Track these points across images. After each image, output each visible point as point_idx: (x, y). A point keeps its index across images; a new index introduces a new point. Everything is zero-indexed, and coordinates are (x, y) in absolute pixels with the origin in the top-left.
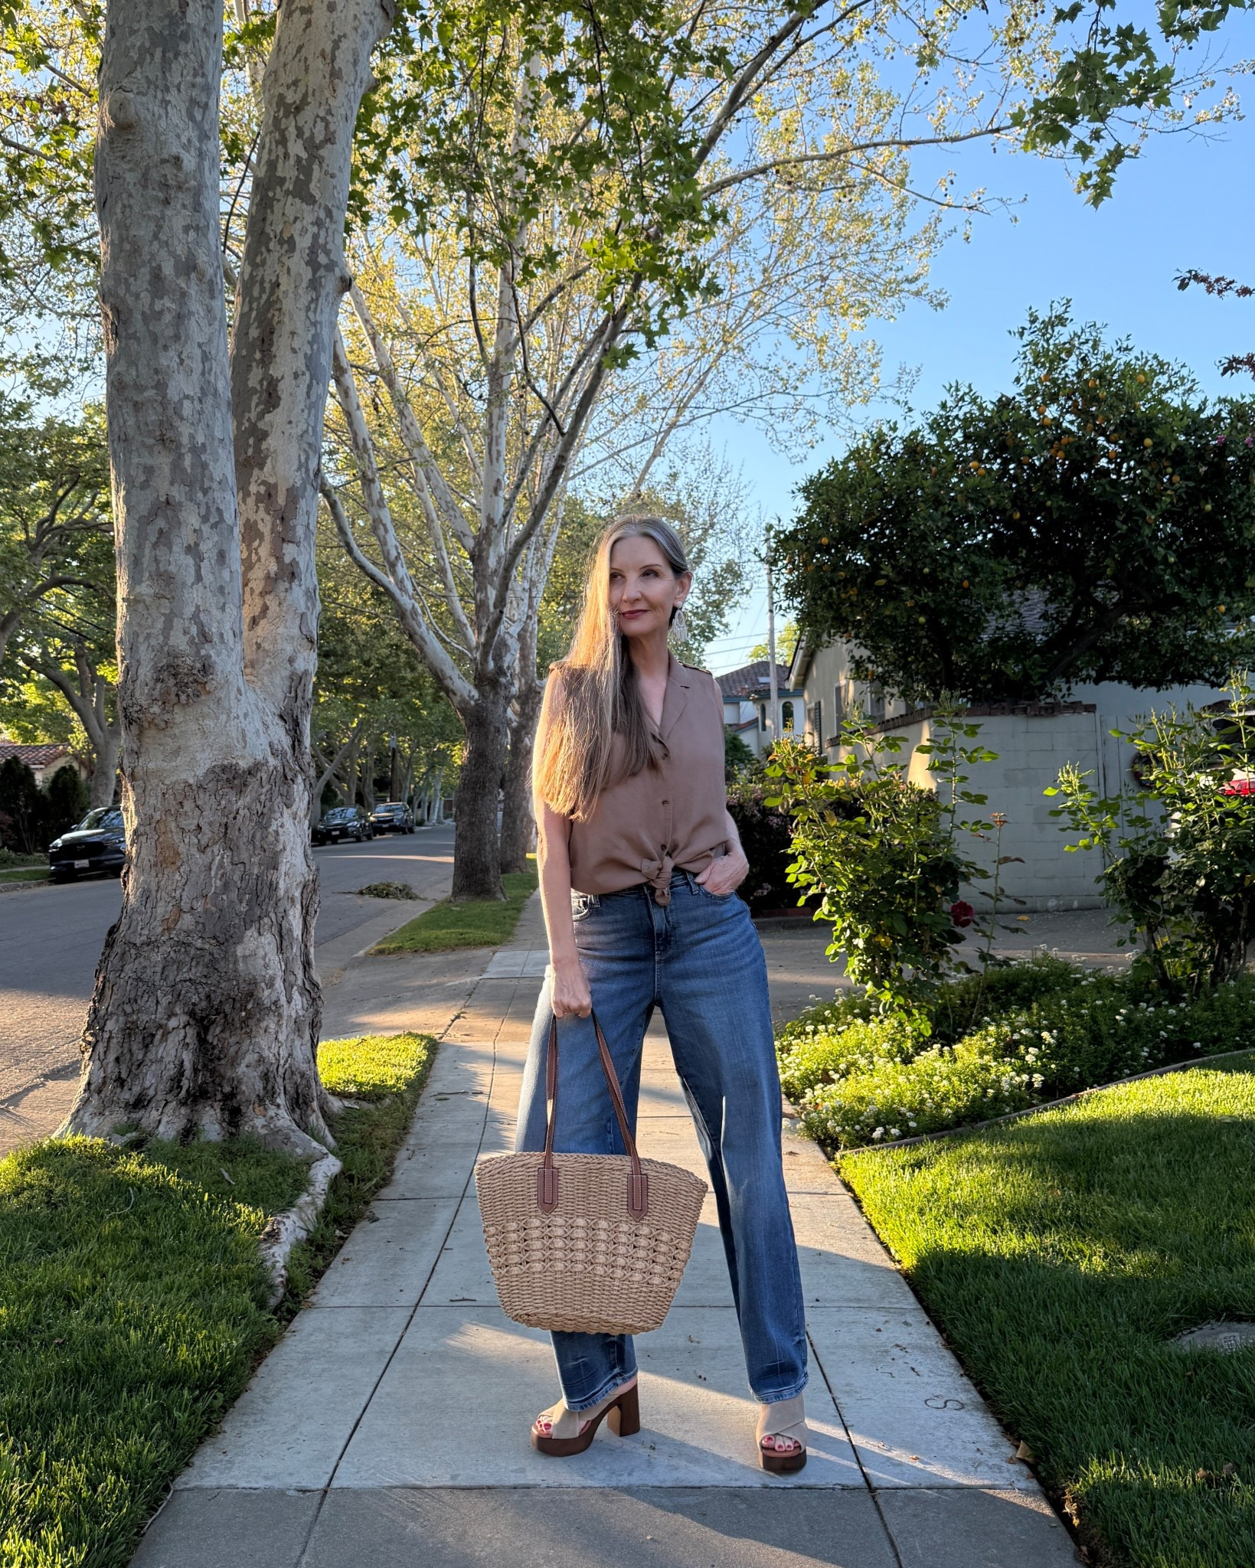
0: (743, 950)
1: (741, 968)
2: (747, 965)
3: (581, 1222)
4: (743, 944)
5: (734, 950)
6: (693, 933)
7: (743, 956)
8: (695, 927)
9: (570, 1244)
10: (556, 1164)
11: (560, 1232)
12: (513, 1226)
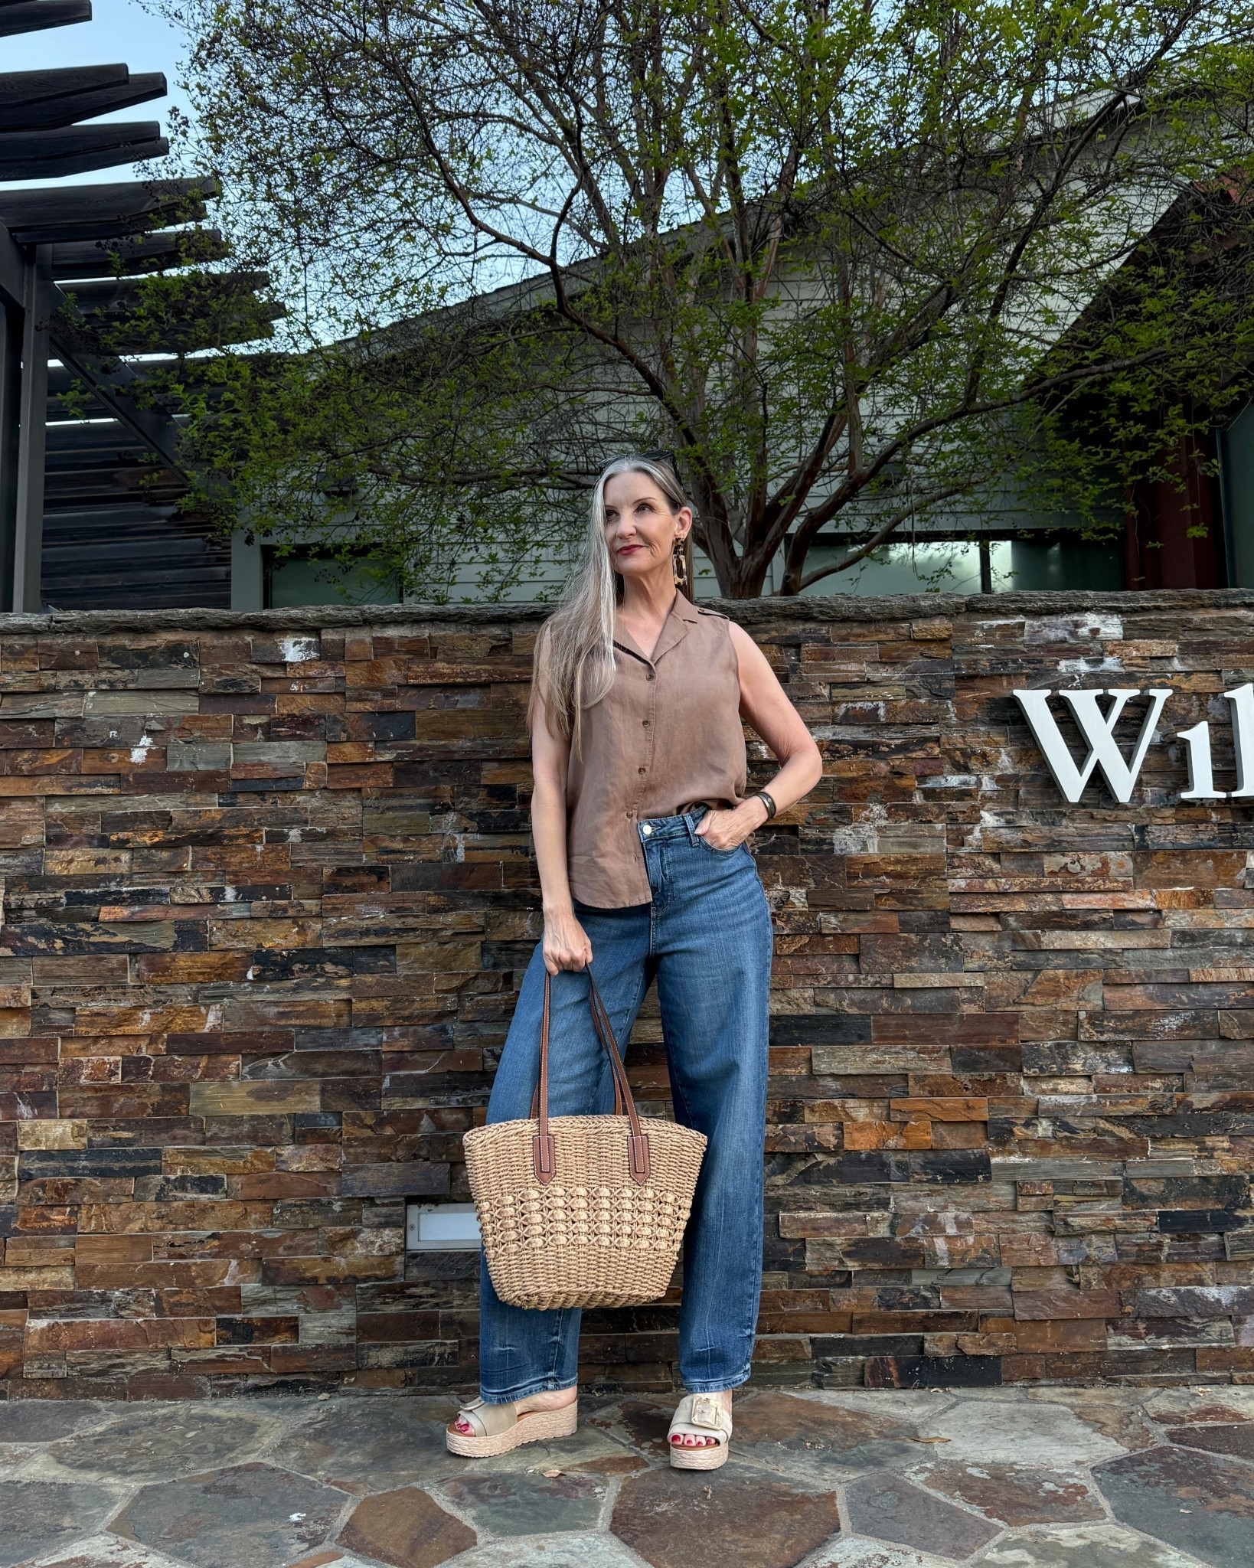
0: (744, 905)
1: (740, 924)
2: (746, 922)
3: (582, 1191)
4: (745, 899)
5: (733, 904)
6: (691, 888)
7: (743, 911)
8: (693, 882)
9: (572, 1215)
10: (552, 1130)
11: (560, 1203)
12: (510, 1199)
